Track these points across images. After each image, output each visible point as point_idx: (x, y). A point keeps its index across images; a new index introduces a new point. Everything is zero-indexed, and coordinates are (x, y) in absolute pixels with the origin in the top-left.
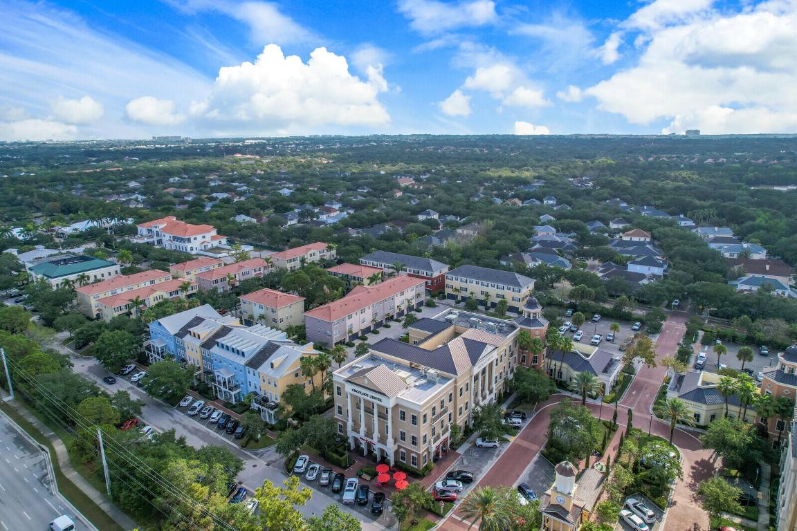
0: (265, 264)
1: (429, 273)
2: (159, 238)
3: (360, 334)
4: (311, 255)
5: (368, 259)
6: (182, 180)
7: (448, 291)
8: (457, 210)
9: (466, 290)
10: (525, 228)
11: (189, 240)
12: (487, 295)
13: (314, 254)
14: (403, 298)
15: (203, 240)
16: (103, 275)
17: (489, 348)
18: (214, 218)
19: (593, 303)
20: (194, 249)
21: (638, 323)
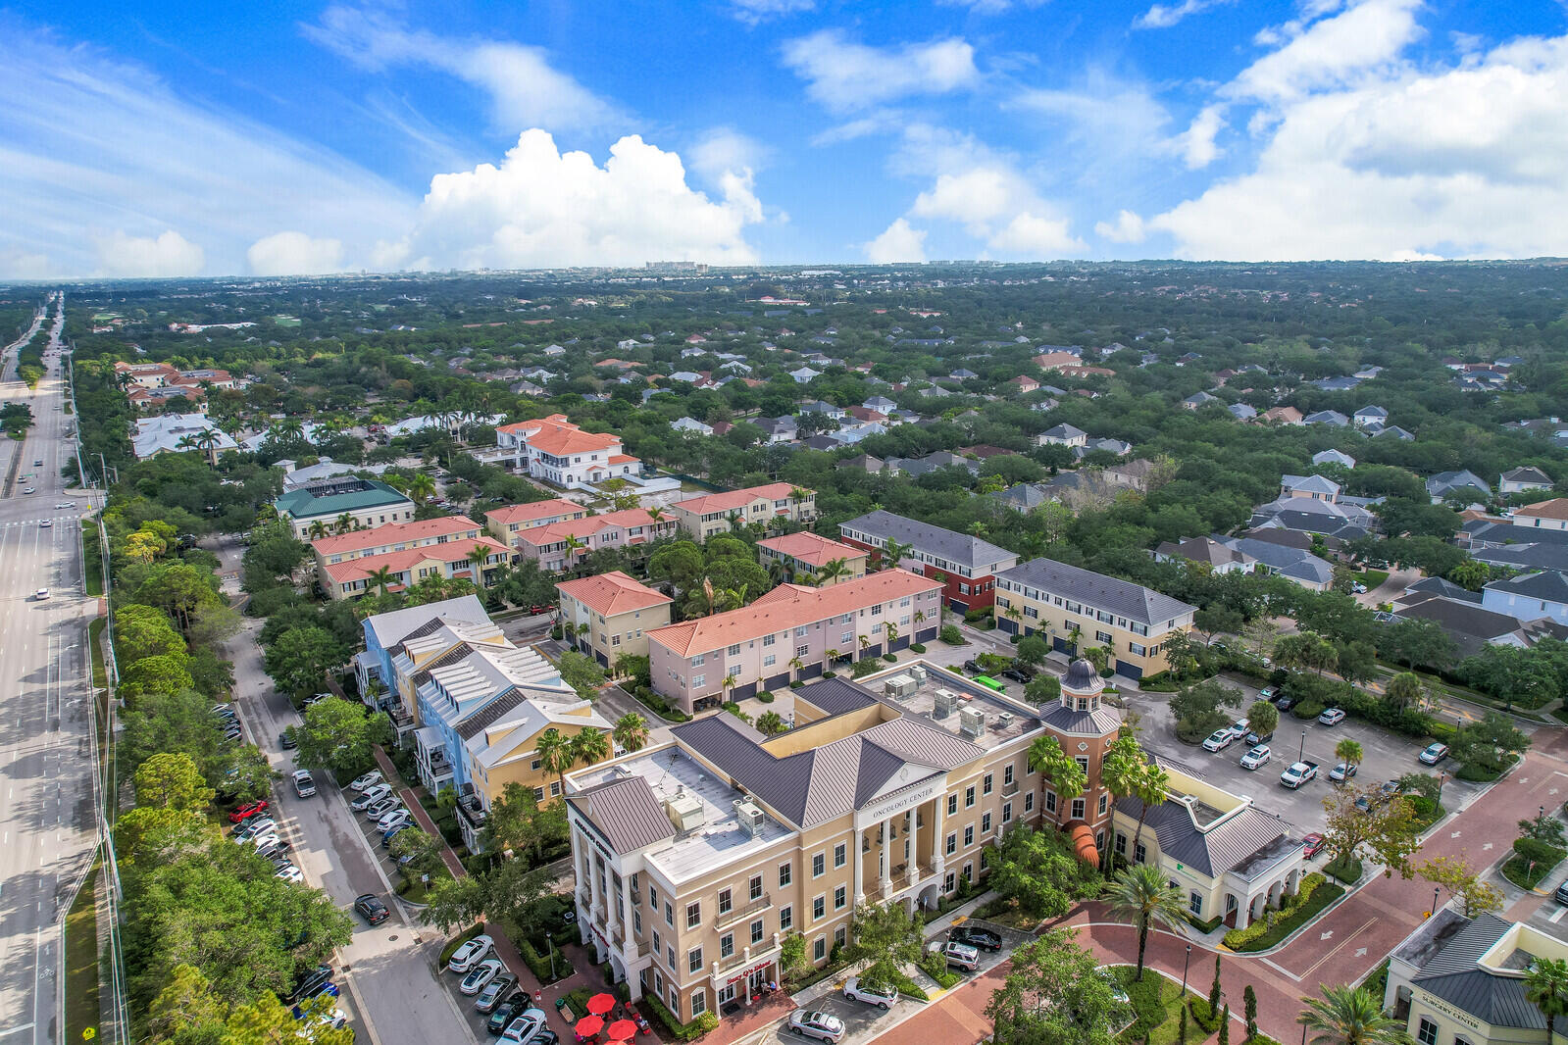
0: (652, 521)
1: (965, 568)
2: (523, 455)
3: (761, 687)
4: (755, 509)
5: (856, 526)
6: (641, 345)
7: (1000, 612)
8: (1127, 428)
9: (1035, 614)
10: (1254, 480)
11: (565, 462)
12: (1077, 630)
13: (763, 507)
14: (879, 619)
15: (595, 463)
16: (370, 521)
17: (910, 773)
18: (636, 422)
19: (1337, 677)
20: (575, 479)
21: (1438, 747)
